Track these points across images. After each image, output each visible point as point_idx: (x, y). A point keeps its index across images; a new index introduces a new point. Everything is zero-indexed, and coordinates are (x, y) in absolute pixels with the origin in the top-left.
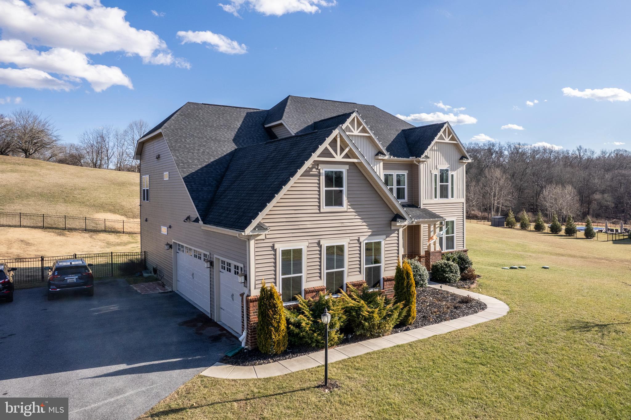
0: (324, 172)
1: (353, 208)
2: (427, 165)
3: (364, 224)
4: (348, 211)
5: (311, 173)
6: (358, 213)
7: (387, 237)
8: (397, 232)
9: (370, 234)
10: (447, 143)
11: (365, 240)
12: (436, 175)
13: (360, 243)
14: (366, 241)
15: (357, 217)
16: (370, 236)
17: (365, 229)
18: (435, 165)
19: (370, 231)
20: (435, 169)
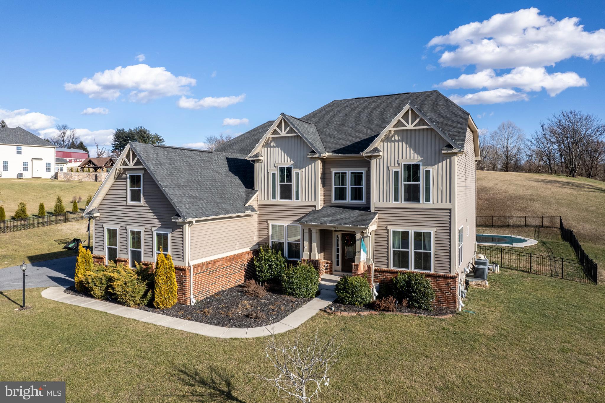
0: (129, 176)
1: (148, 204)
2: (381, 160)
3: (155, 217)
4: (144, 205)
5: (122, 177)
6: (152, 208)
7: (173, 231)
8: (182, 228)
9: (160, 226)
10: (411, 130)
11: (155, 230)
12: (396, 173)
13: (152, 232)
14: (157, 232)
15: (151, 211)
16: (159, 227)
17: (156, 221)
18: (396, 159)
19: (160, 223)
20: (396, 165)
